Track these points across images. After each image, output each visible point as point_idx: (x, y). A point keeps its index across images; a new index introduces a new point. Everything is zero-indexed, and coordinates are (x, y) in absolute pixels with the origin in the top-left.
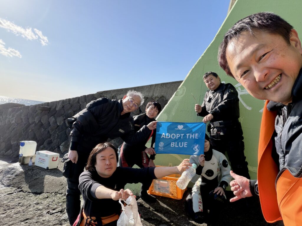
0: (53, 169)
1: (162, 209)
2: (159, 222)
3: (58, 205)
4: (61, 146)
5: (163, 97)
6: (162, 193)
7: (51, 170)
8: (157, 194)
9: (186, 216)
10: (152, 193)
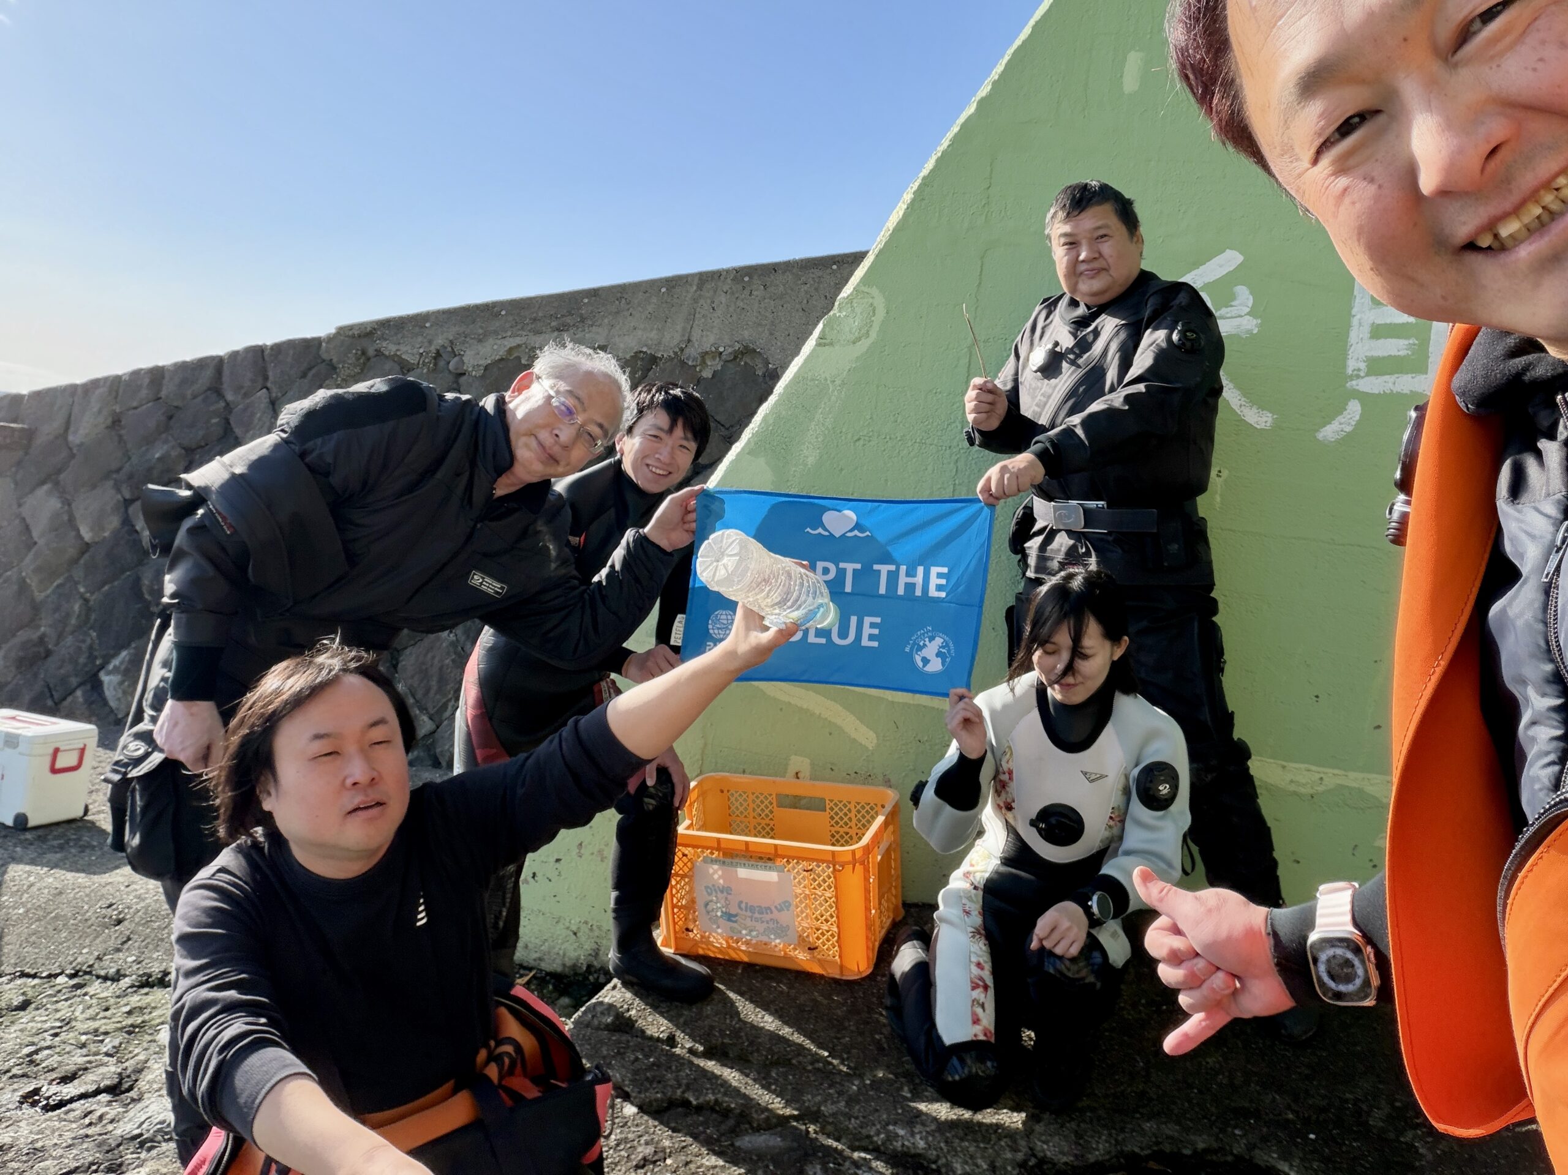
0: (57, 824)
1: (751, 1043)
2: (731, 1122)
3: (93, 1047)
4: (109, 673)
5: (747, 351)
6: (747, 943)
7: (40, 832)
8: (720, 950)
9: (896, 1075)
10: (686, 948)
